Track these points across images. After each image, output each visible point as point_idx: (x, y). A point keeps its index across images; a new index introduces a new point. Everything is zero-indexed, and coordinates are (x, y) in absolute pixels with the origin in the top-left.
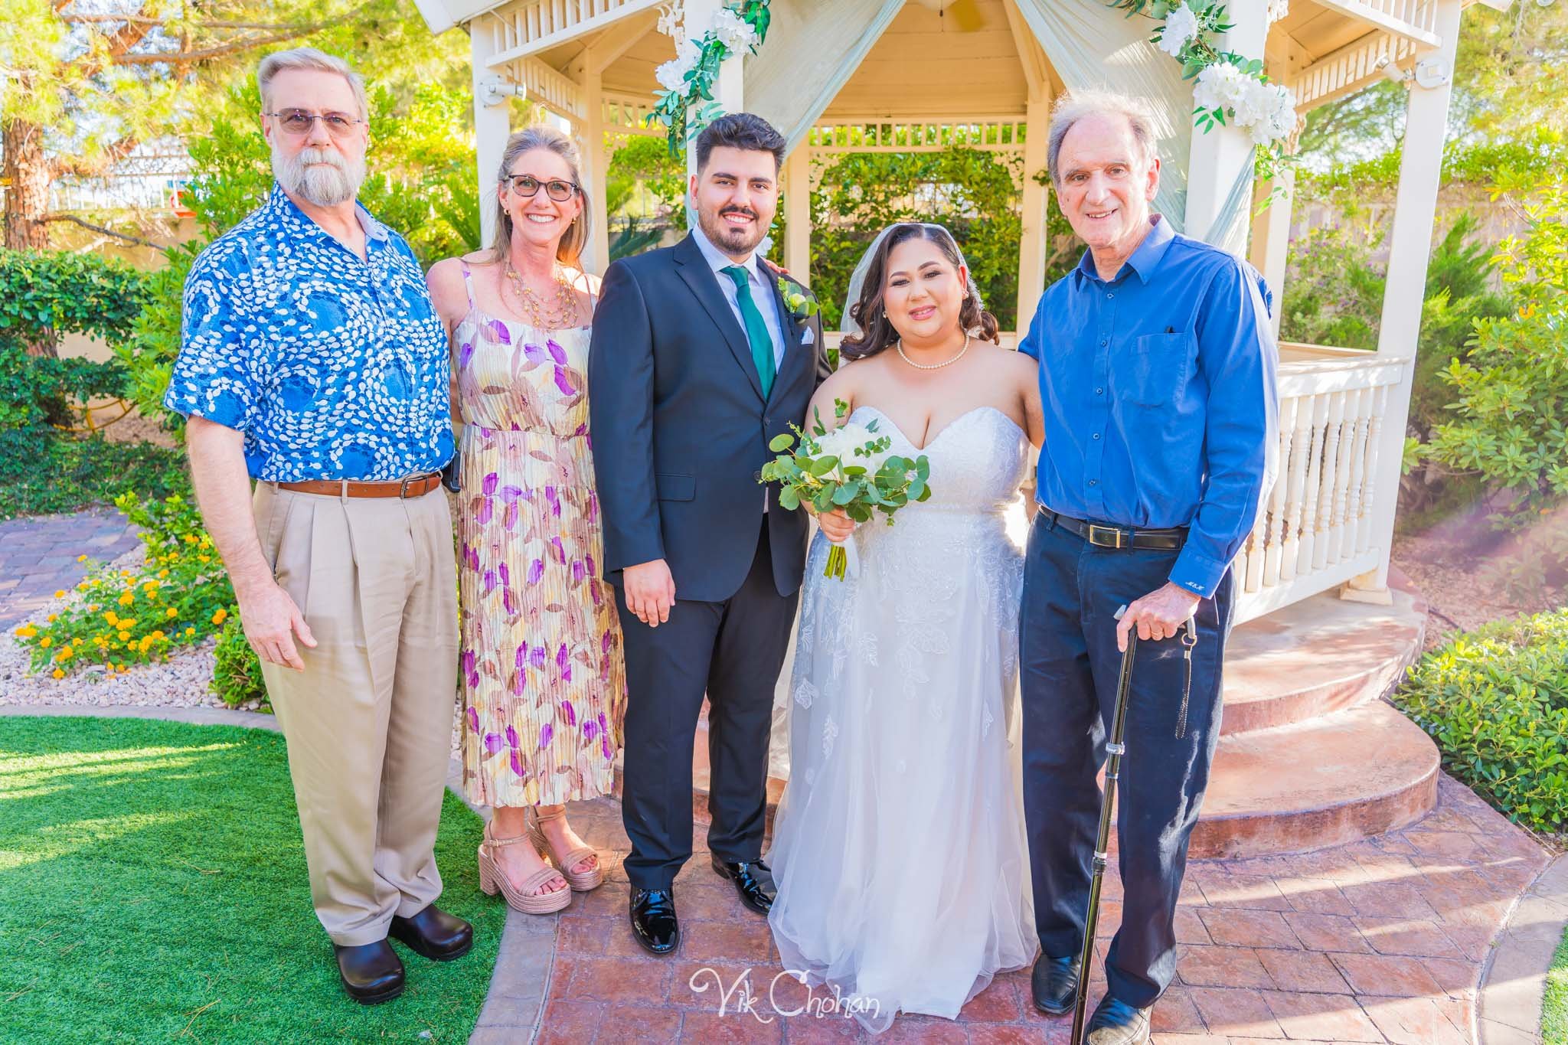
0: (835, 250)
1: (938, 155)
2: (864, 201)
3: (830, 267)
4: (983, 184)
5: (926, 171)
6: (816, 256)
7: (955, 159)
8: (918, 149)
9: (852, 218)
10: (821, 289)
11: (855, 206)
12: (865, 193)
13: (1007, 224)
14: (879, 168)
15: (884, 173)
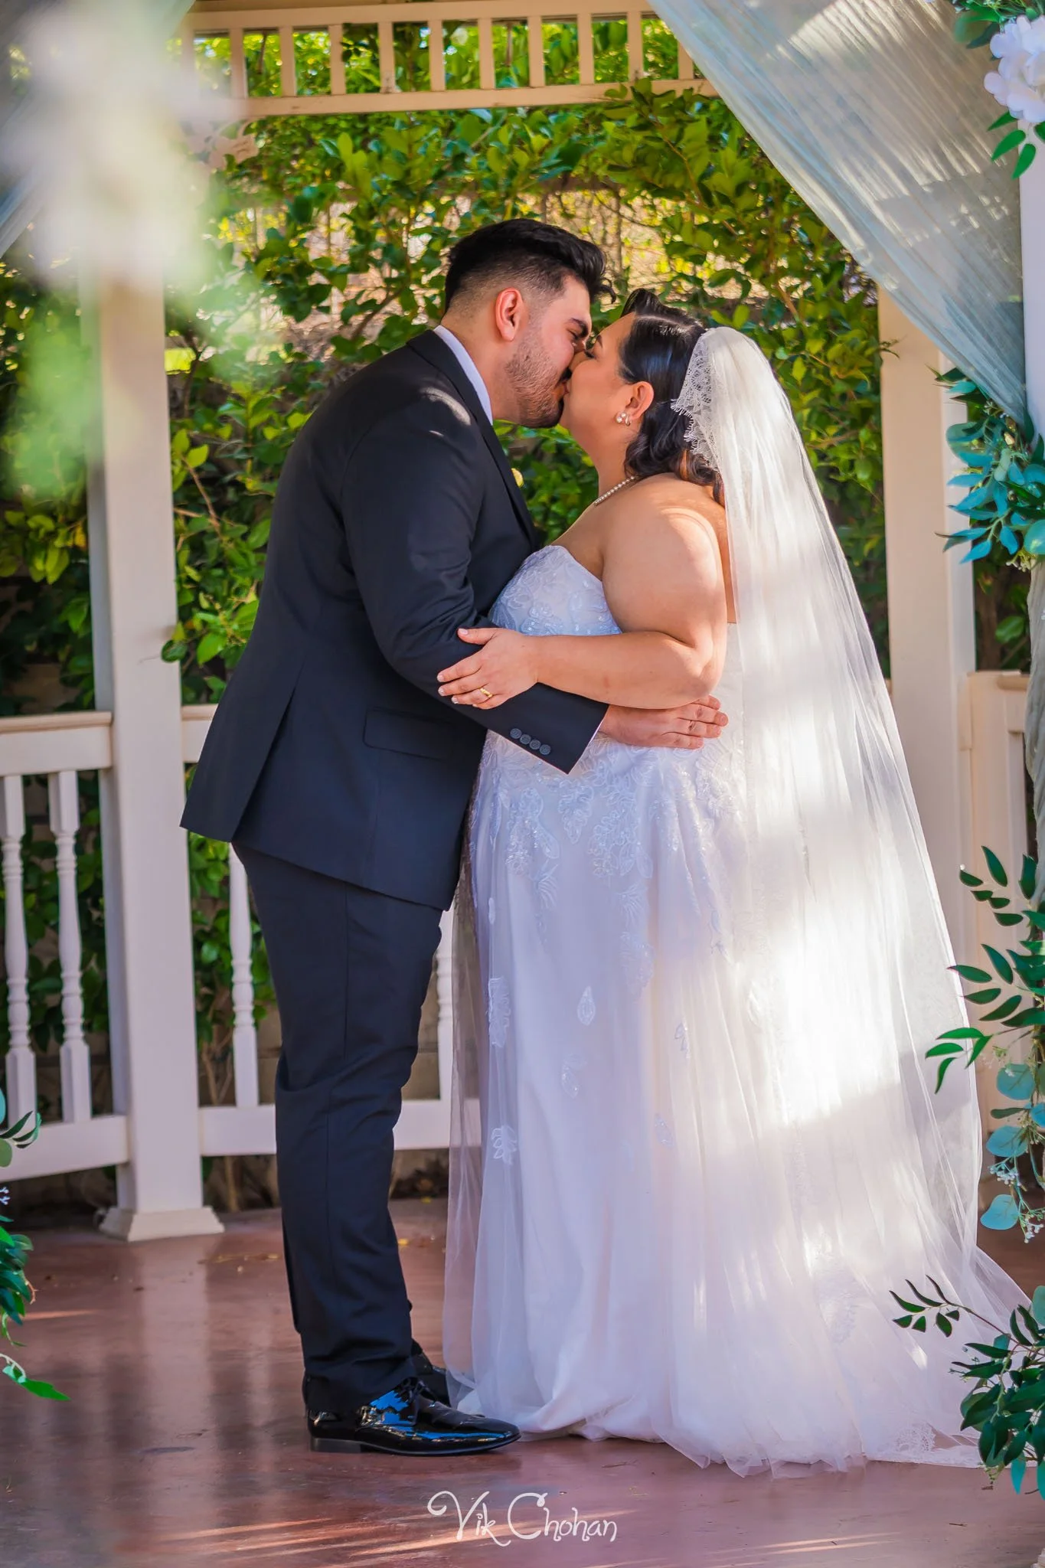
0: (270, 433)
1: (593, 115)
2: (359, 263)
3: (252, 484)
4: (744, 202)
5: (570, 156)
6: (199, 456)
7: (644, 126)
8: (519, 98)
9: (325, 321)
10: (222, 563)
11: (337, 277)
12: (363, 237)
13: (831, 329)
14: (403, 159)
15: (421, 174)
